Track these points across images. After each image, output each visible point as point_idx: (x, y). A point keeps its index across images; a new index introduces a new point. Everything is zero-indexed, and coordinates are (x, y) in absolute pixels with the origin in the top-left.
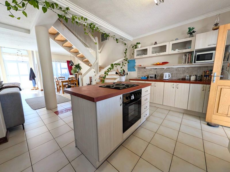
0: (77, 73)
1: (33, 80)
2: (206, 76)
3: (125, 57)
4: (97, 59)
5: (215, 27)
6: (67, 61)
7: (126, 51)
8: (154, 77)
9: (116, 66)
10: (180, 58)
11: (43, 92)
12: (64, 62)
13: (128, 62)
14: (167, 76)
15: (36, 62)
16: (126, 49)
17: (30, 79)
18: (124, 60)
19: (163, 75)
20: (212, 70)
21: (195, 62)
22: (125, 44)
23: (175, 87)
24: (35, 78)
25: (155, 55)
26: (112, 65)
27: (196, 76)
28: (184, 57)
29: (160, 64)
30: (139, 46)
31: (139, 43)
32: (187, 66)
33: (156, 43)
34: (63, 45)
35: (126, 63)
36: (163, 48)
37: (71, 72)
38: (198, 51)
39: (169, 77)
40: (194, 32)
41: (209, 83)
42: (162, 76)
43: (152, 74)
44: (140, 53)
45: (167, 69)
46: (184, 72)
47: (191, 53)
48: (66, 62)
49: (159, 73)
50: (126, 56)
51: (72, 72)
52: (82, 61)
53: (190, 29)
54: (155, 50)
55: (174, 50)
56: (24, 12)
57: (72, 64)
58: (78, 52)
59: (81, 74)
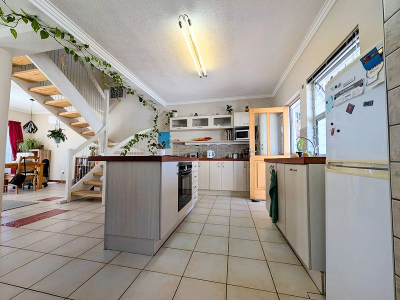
0: (38, 150)
2: (245, 154)
3: (154, 127)
4: (104, 125)
5: (246, 110)
6: (9, 121)
7: (156, 118)
8: (196, 156)
9: (142, 139)
10: (222, 135)
13: (160, 135)
14: (210, 154)
16: (157, 116)
18: (154, 130)
19: (206, 153)
20: (249, 149)
21: (235, 139)
22: (155, 109)
23: (220, 166)
25: (196, 128)
26: (137, 136)
27: (238, 154)
28: (226, 134)
29: (202, 140)
30: (176, 114)
31: (176, 111)
32: (229, 143)
33: (196, 115)
34: (29, 89)
35: (155, 136)
36: (204, 122)
38: (237, 129)
39: (213, 155)
40: (231, 110)
41: (248, 160)
42: (205, 155)
43: (193, 152)
44: (177, 123)
45: (211, 146)
46: (227, 149)
47: (231, 130)
49: (202, 151)
50: (156, 125)
51: (23, 146)
52: (70, 125)
53: (228, 107)
54: (196, 122)
55: (216, 125)
56: (12, 30)
57: (32, 130)
58: (62, 108)
59: (50, 151)
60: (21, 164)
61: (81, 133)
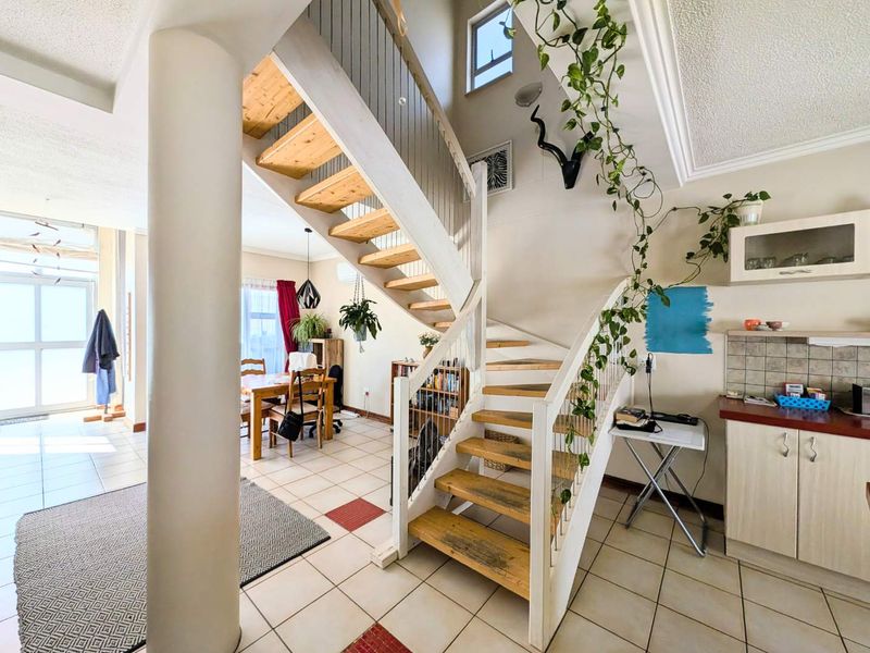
0: (323, 341)
1: (104, 372)
3: (638, 272)
6: (278, 282)
7: (644, 237)
11: (144, 436)
12: (264, 287)
15: (130, 286)
16: (650, 231)
17: (89, 367)
18: (636, 286)
22: (636, 206)
24: (116, 363)
31: (762, 196)
34: (296, 198)
37: (291, 334)
48: (271, 288)
50: (645, 266)
51: (299, 332)
52: (385, 286)
57: (312, 301)
58: (367, 240)
59: (342, 341)
60: (295, 387)
61: (409, 306)
